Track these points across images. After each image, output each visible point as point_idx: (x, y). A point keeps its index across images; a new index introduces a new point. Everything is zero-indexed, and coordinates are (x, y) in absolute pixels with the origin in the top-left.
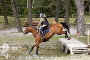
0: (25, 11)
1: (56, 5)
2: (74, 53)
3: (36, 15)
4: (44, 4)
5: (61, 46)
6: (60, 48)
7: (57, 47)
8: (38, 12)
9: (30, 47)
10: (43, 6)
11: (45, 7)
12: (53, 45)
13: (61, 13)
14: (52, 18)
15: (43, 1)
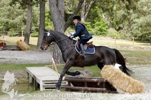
1: (26, 18)
2: (46, 88)
4: (9, 16)
5: (28, 78)
6: (27, 81)
7: (23, 79)
10: (8, 19)
11: (12, 21)
12: (18, 76)
13: (34, 30)
14: (21, 37)
15: (8, 13)
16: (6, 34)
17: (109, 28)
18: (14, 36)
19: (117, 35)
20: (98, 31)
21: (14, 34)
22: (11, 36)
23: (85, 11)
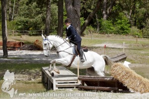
2: (59, 88)
3: (17, 32)
4: (28, 15)
8: (20, 27)
10: (28, 18)
11: (31, 20)
13: (54, 29)
15: (27, 12)
16: (26, 33)
17: (130, 27)
19: (139, 34)
20: (120, 29)
21: (34, 33)
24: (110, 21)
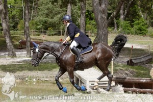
0: (19, 26)
2: (92, 89)
3: (36, 32)
4: (47, 15)
7: (67, 79)
8: (38, 27)
9: (27, 79)
10: (46, 18)
14: (59, 37)
15: (46, 11)
16: (45, 33)
17: (148, 28)
18: (53, 35)
20: (138, 30)
21: (52, 33)
22: (50, 35)
23: (124, 10)
24: (127, 22)
